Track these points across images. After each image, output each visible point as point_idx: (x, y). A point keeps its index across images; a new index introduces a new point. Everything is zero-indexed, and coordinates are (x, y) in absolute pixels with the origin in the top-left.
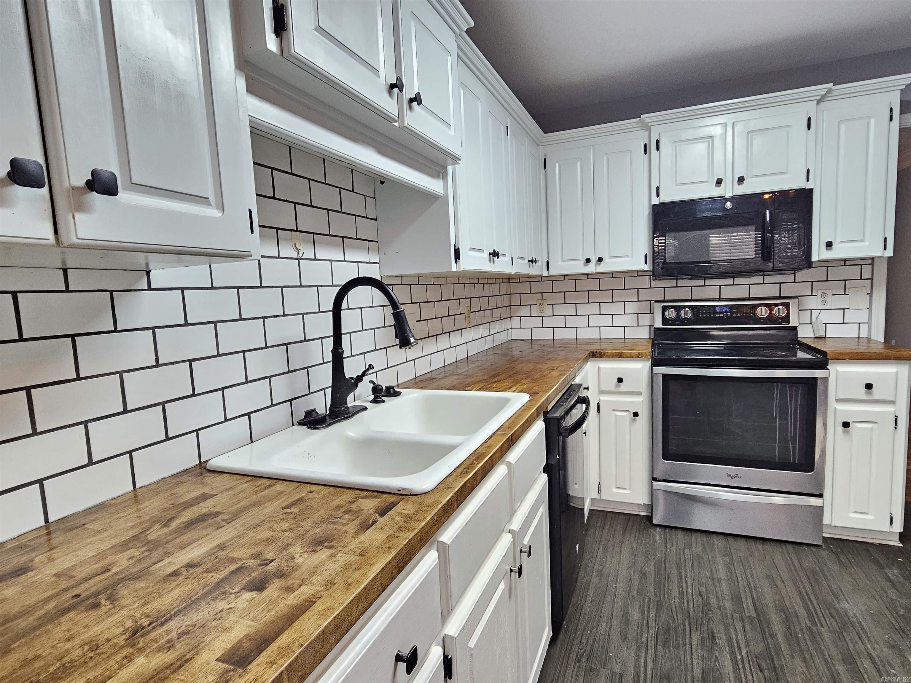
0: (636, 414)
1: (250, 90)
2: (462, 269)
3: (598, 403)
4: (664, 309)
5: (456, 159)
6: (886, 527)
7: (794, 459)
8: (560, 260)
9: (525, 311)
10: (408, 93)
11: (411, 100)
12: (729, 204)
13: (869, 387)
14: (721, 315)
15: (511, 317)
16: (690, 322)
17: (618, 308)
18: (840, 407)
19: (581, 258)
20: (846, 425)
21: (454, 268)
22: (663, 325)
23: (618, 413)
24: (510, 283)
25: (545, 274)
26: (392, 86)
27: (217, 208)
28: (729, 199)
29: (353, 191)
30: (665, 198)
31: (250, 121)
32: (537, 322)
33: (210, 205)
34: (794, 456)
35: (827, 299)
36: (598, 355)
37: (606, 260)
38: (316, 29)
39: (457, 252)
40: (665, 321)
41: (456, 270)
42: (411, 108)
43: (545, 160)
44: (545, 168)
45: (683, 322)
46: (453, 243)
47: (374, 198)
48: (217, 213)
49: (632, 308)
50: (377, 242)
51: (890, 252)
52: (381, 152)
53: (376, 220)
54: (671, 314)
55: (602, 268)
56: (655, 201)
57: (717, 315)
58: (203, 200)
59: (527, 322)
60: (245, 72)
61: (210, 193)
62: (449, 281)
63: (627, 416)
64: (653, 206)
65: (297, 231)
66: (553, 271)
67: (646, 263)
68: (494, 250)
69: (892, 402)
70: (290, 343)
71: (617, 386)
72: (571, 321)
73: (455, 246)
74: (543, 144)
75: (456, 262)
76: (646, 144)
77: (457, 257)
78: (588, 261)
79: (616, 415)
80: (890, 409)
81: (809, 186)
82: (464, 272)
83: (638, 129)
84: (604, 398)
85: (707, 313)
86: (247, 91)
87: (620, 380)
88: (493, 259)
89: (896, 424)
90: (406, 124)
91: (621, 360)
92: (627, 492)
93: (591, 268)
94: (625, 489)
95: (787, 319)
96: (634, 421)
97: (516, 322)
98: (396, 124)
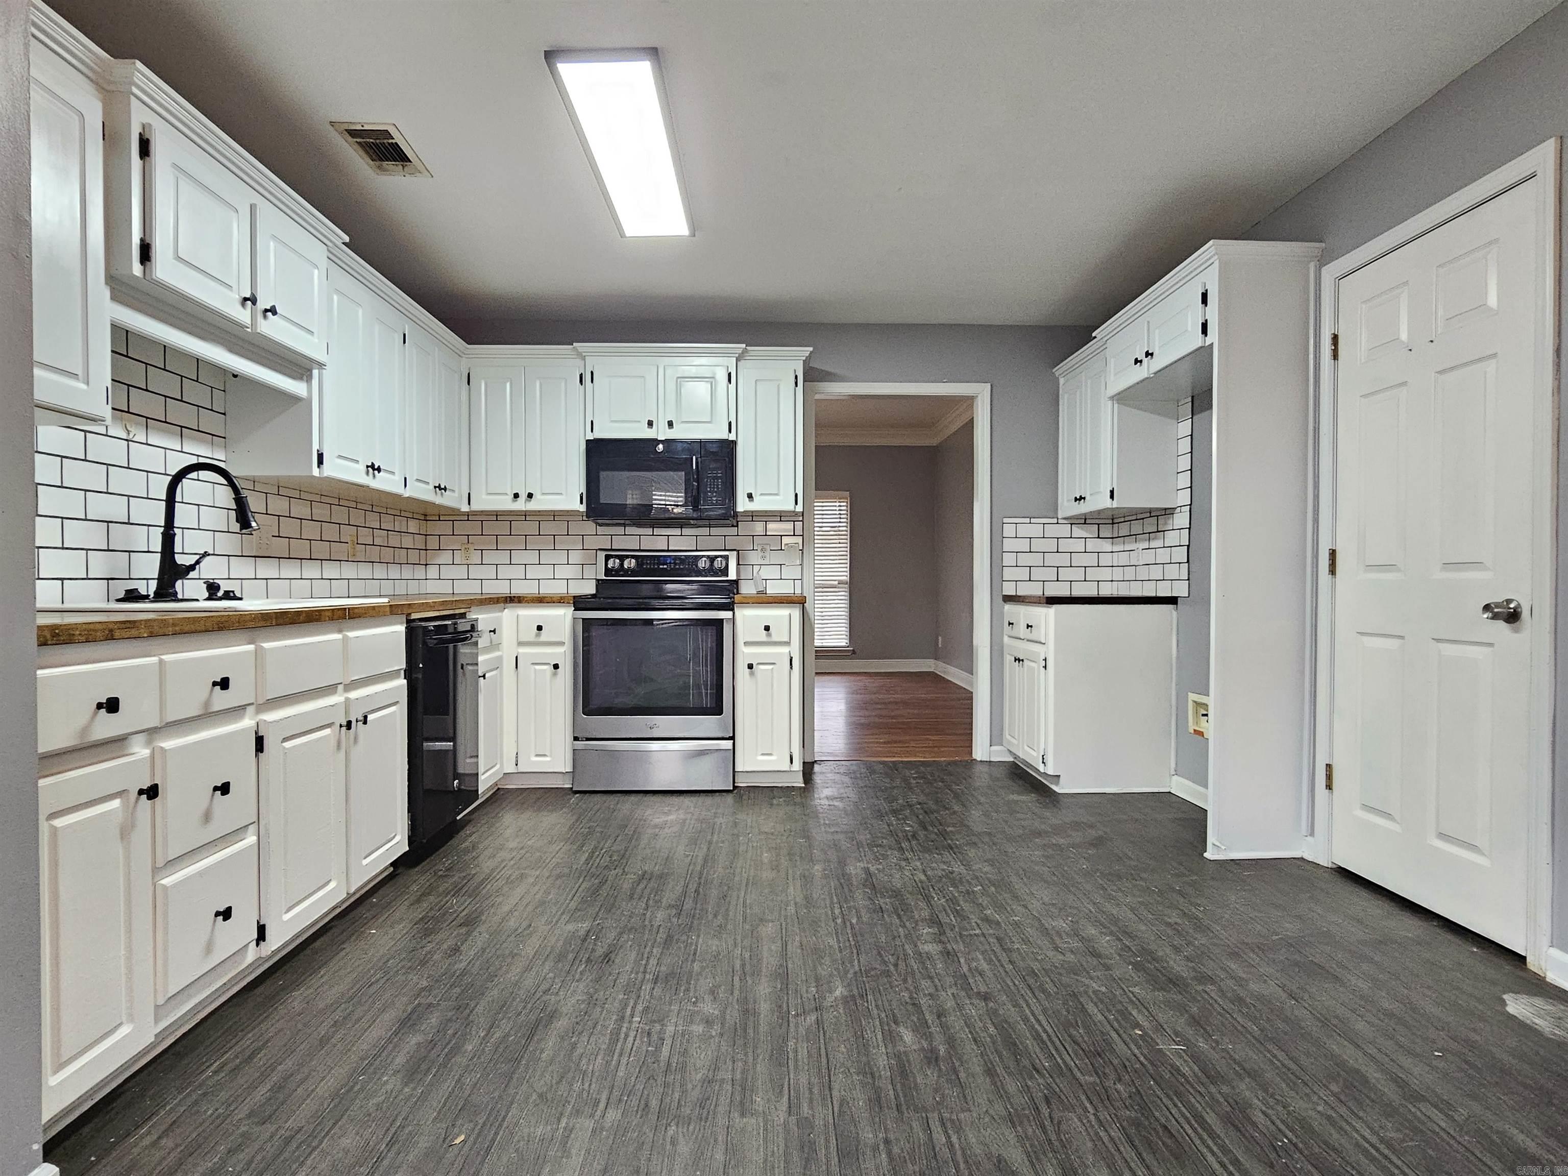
0: (556, 667)
1: (114, 298)
2: (325, 475)
3: (517, 657)
4: (607, 558)
5: (321, 365)
6: (785, 766)
7: (707, 704)
8: (484, 491)
9: (446, 557)
10: (262, 304)
11: (266, 311)
12: (661, 447)
13: (767, 628)
14: (665, 566)
15: (426, 565)
16: (633, 573)
17: (561, 557)
18: (748, 650)
19: (509, 493)
20: (750, 666)
21: (316, 472)
22: (605, 576)
23: (537, 667)
24: (427, 520)
25: (465, 508)
26: (246, 299)
27: (84, 383)
28: (661, 442)
29: (197, 381)
30: (599, 434)
31: (111, 321)
32: (461, 572)
33: (78, 379)
34: (707, 702)
35: (767, 554)
36: (516, 600)
37: (537, 496)
38: (175, 259)
39: (320, 457)
40: (608, 572)
41: (318, 475)
42: (265, 317)
43: (469, 374)
44: (469, 383)
45: (627, 572)
46: (315, 447)
47: (224, 391)
48: (83, 386)
49: (575, 557)
50: (224, 438)
51: (799, 508)
52: (231, 350)
53: (224, 414)
54: (613, 563)
55: (532, 506)
56: (590, 437)
57: (661, 567)
58: (75, 376)
59: (447, 572)
60: (111, 286)
61: (80, 373)
62: (324, 499)
63: (549, 669)
64: (587, 441)
65: (128, 412)
66: (475, 506)
67: (581, 503)
68: (372, 463)
69: (788, 643)
70: (111, 522)
71: (538, 635)
72: (504, 572)
73: (318, 451)
74: (467, 356)
75: (319, 467)
76: (582, 374)
77: (320, 462)
78: (516, 496)
79: (535, 669)
80: (785, 650)
81: (732, 437)
82: (329, 479)
83: (573, 356)
84: (523, 650)
85: (650, 564)
86: (111, 299)
87: (540, 628)
88: (374, 474)
89: (791, 664)
90: (259, 331)
91: (540, 607)
92: (548, 759)
93: (521, 505)
94: (545, 755)
95: (725, 571)
96: (555, 674)
97: (433, 572)
98: (249, 330)
